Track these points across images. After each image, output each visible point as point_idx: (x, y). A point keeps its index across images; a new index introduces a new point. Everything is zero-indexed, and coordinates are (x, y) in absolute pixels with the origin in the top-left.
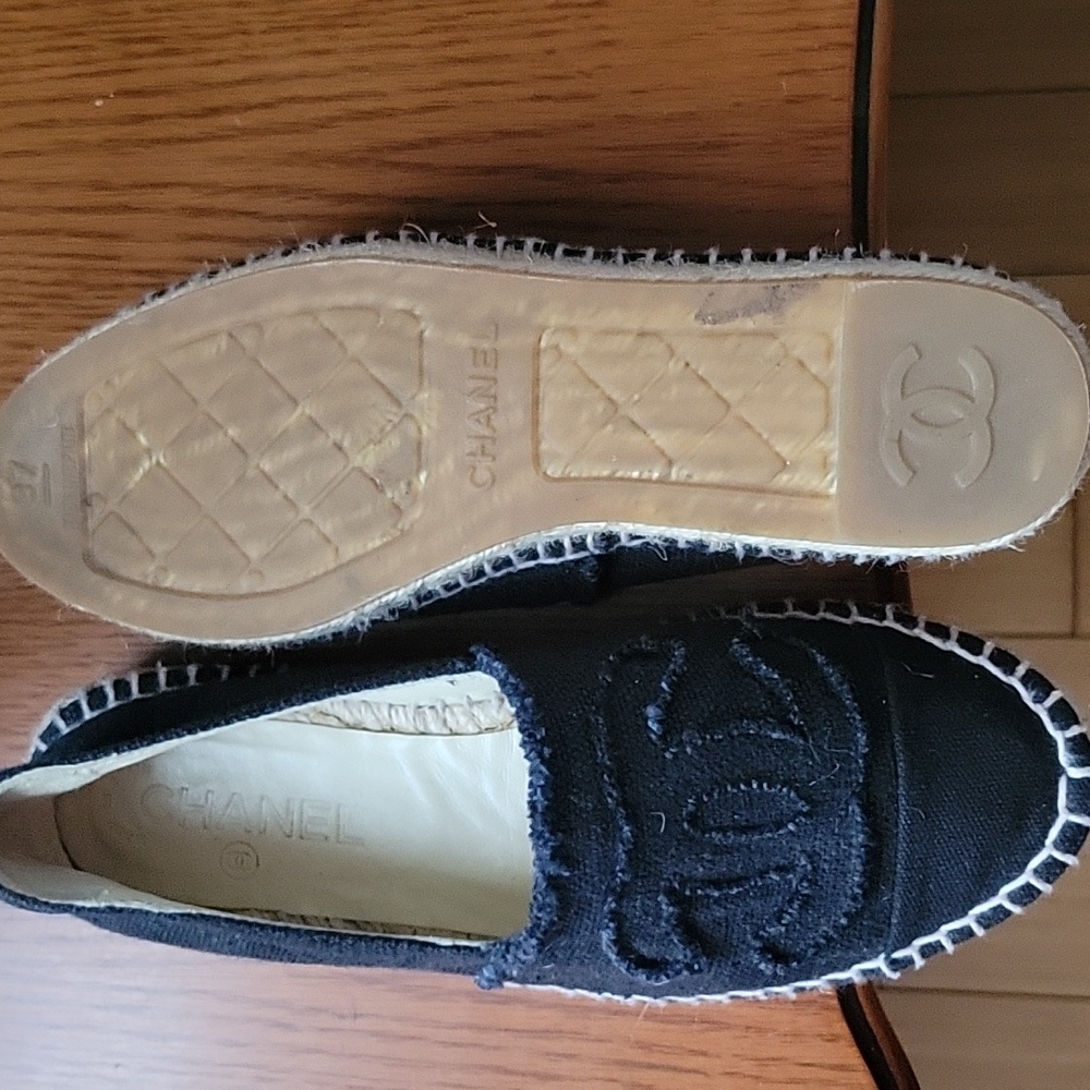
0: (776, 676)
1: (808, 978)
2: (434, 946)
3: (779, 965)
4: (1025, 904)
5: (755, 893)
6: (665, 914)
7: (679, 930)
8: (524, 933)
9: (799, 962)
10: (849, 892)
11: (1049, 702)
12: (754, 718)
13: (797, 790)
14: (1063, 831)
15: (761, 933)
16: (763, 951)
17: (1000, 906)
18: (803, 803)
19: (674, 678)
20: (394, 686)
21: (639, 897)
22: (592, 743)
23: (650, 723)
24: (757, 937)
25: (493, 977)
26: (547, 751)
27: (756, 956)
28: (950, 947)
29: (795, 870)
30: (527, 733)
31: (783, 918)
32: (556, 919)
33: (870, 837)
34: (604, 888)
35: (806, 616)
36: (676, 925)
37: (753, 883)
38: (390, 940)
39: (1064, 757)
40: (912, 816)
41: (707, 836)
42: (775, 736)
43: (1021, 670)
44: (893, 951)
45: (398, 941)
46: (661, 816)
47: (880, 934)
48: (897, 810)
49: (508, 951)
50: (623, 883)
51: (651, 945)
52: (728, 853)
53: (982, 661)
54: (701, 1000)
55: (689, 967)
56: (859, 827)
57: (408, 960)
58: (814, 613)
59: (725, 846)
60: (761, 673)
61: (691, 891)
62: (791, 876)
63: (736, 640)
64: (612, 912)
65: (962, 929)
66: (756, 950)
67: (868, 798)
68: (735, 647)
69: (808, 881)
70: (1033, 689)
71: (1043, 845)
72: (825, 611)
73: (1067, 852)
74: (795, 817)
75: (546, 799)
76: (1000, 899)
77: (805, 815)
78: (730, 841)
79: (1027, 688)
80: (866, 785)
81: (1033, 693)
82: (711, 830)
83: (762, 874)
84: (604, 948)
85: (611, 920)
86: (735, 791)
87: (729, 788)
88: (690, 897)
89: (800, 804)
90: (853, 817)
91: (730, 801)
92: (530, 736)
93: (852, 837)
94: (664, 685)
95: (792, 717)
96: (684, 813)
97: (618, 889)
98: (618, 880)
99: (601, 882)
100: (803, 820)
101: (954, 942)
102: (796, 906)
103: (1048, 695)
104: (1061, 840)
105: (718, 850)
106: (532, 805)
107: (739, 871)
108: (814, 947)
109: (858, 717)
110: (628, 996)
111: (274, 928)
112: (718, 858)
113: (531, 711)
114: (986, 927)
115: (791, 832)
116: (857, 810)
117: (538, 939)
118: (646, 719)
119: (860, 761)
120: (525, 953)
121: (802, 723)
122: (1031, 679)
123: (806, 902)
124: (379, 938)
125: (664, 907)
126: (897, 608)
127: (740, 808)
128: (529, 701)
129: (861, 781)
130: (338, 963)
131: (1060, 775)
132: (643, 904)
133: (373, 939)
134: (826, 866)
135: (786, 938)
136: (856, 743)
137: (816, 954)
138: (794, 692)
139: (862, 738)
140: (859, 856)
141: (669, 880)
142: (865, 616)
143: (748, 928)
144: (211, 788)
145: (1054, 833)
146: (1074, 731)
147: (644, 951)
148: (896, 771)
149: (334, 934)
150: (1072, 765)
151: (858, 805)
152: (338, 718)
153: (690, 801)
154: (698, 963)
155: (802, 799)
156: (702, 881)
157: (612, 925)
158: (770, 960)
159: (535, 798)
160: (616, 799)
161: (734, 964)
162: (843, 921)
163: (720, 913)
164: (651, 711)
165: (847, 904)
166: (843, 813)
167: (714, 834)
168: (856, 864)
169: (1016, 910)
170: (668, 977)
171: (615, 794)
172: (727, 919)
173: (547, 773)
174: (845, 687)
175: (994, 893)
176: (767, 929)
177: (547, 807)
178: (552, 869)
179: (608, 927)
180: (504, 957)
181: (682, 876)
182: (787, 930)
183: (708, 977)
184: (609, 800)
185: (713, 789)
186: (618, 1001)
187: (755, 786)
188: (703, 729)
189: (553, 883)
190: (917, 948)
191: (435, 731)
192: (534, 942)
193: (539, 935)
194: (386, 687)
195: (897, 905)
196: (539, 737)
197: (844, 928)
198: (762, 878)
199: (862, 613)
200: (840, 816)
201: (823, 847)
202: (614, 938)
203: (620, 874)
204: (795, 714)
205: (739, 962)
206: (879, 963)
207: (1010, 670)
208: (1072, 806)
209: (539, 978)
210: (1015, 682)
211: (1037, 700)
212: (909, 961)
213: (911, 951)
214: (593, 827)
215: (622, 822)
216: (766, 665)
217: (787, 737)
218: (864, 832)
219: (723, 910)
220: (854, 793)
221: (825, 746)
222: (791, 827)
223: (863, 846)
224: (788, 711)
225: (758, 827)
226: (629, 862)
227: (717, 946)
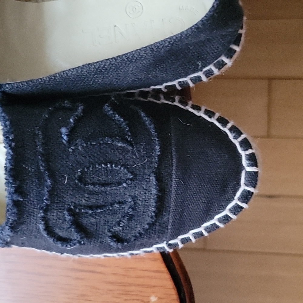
0: (122, 120)
1: (134, 250)
3: (119, 244)
4: (225, 223)
5: (109, 213)
6: (67, 219)
7: (74, 226)
9: (128, 243)
10: (150, 214)
11: (240, 139)
12: (110, 137)
13: (128, 169)
14: (242, 193)
15: (111, 229)
16: (112, 237)
17: (215, 224)
18: (130, 174)
19: (76, 117)
21: (55, 211)
22: (35, 142)
23: (63, 136)
24: (109, 231)
26: (13, 144)
27: (109, 239)
28: (193, 240)
29: (126, 203)
30: (5, 136)
31: (121, 224)
32: (16, 219)
33: (159, 191)
34: (39, 206)
35: (142, 99)
36: (72, 225)
37: (107, 208)
39: (244, 162)
40: (178, 183)
41: (87, 186)
42: (119, 145)
43: (229, 125)
44: (169, 241)
46: (65, 177)
47: (163, 233)
48: (171, 180)
50: (47, 205)
51: (63, 232)
52: (97, 195)
53: (214, 120)
55: (79, 242)
56: (155, 187)
58: (146, 98)
59: (95, 192)
60: (116, 118)
61: (79, 210)
62: (125, 206)
63: (107, 104)
64: (42, 217)
65: (199, 232)
66: (109, 236)
67: (159, 174)
68: (106, 107)
69: (132, 208)
70: (234, 133)
71: (234, 199)
72: (150, 98)
73: (244, 202)
74: (127, 180)
75: (11, 165)
76: (215, 220)
77: (131, 180)
78: (97, 189)
79: (231, 133)
80: (158, 168)
81: (234, 135)
82: (89, 184)
83: (112, 204)
84: (42, 232)
85: (42, 221)
86: (100, 167)
87: (97, 166)
88: (79, 213)
90: (152, 182)
91: (98, 172)
93: (151, 191)
94: (71, 120)
95: (127, 137)
96: (76, 176)
97: (45, 207)
98: (44, 203)
99: (38, 204)
100: (130, 182)
101: (195, 238)
102: (126, 219)
103: (240, 136)
104: (241, 197)
105: (91, 193)
106: (6, 168)
107: (101, 202)
108: (134, 237)
109: (157, 139)
112: (91, 197)
113: (9, 127)
114: (208, 232)
115: (124, 187)
116: (154, 179)
118: (61, 134)
119: (157, 158)
121: (131, 140)
122: (234, 129)
125: (66, 216)
126: (180, 98)
127: (102, 175)
128: (8, 123)
129: (156, 166)
131: (242, 170)
132: (57, 214)
134: (140, 203)
135: (123, 232)
136: (155, 150)
137: (135, 240)
139: (158, 148)
141: (69, 205)
142: (166, 100)
143: (106, 227)
145: (238, 194)
146: (250, 151)
148: (172, 163)
150: (248, 166)
151: (155, 177)
153: (79, 170)
154: (83, 241)
155: (130, 172)
156: (84, 206)
157: (42, 222)
158: (115, 241)
159: (7, 165)
160: (44, 167)
161: (101, 242)
162: (147, 227)
163: (93, 220)
164: (64, 130)
165: (149, 220)
167: (90, 186)
168: (153, 203)
169: (221, 225)
172: (96, 223)
173: (12, 154)
174: (152, 126)
175: (212, 218)
176: (114, 228)
177: (11, 169)
178: (15, 197)
179: (41, 223)
181: (75, 203)
182: (123, 229)
184: (41, 168)
185: (90, 166)
186: (59, 256)
189: (16, 204)
190: (180, 240)
192: (8, 227)
193: (10, 225)
195: (171, 221)
196: (11, 138)
197: (147, 230)
198: (112, 206)
200: (147, 181)
201: (139, 194)
202: (45, 228)
203: (45, 201)
204: (129, 136)
205: (103, 242)
206: (164, 245)
207: (225, 125)
208: (247, 183)
209: (22, 244)
210: (226, 130)
211: (235, 138)
212: (176, 245)
213: (177, 241)
214: (34, 179)
215: (46, 178)
216: (118, 115)
217: (125, 145)
218: (156, 189)
219: (94, 219)
220: (153, 171)
221: (142, 151)
222: (124, 185)
223: (156, 195)
224: (126, 135)
225: (111, 184)
226: (50, 196)
227: (93, 234)
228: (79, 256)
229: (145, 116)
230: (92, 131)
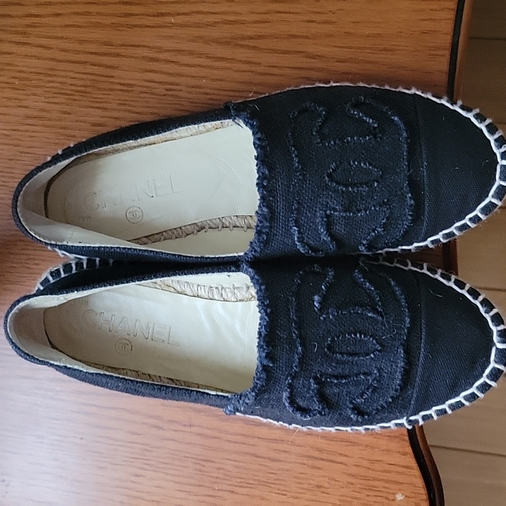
0: (373, 289)
1: (371, 424)
2: (208, 394)
3: (360, 416)
4: (471, 402)
5: (352, 383)
6: (312, 388)
7: (317, 396)
8: (249, 390)
9: (368, 416)
10: (394, 387)
11: (492, 313)
12: (361, 306)
13: (376, 340)
14: (491, 371)
15: (354, 401)
16: (353, 409)
17: (460, 401)
18: (379, 346)
19: (327, 284)
20: (203, 274)
21: (302, 379)
22: (289, 309)
23: (315, 303)
24: (351, 403)
25: (232, 410)
26: (269, 310)
27: (350, 411)
28: (435, 417)
29: (371, 375)
30: (261, 301)
31: (364, 396)
32: (264, 384)
33: (406, 364)
34: (287, 373)
35: (389, 264)
36: (316, 393)
37: (352, 379)
38: (188, 390)
39: (495, 338)
40: (426, 357)
41: (335, 355)
42: (370, 315)
43: (481, 298)
44: (410, 416)
45: (192, 391)
46: (315, 345)
47: (405, 408)
48: (419, 353)
49: (240, 398)
50: (296, 372)
51: (304, 401)
52: (343, 364)
53: (464, 292)
54: (323, 429)
55: (320, 413)
56: (402, 359)
57: (195, 399)
58: (392, 263)
59: (342, 361)
60: (367, 286)
61: (325, 379)
62: (369, 377)
63: (357, 271)
64: (289, 384)
65: (442, 410)
66: (350, 408)
67: (407, 347)
68: (356, 274)
69: (377, 381)
70: (485, 306)
71: (482, 376)
72: (396, 263)
73: (492, 380)
74: (374, 351)
75: (266, 331)
76: (461, 398)
77: (379, 351)
78: (344, 359)
79: (482, 306)
80: (407, 340)
81: (485, 309)
82: (337, 353)
83: (357, 375)
84: (284, 401)
85: (288, 388)
86: (349, 337)
87: (347, 336)
88: (324, 382)
89: (377, 346)
90: (400, 354)
91: (347, 341)
92: (262, 303)
93: (398, 363)
94: (323, 287)
95: (378, 307)
96: (326, 344)
97: (293, 374)
98: (293, 370)
99: (286, 371)
100: (378, 353)
101: (437, 415)
102: (370, 391)
103: (492, 310)
104: (490, 375)
105: (338, 362)
106: (260, 333)
107: (347, 372)
108: (375, 410)
109: (407, 310)
110: (290, 424)
111: (137, 382)
112: (338, 366)
113: (263, 292)
114: (453, 410)
115: (372, 358)
116: (402, 352)
117: (256, 393)
118: (313, 301)
119: (406, 330)
120: (249, 399)
121: (382, 310)
122: (485, 302)
123: (375, 390)
124: (183, 389)
125: (312, 384)
126: (429, 265)
127: (350, 344)
128: (263, 287)
129: (405, 338)
130: (164, 398)
131: (493, 346)
132: (303, 382)
133: (181, 389)
134: (385, 375)
135: (364, 405)
136: (405, 322)
137: (376, 413)
138: (380, 297)
139: (408, 320)
140: (401, 372)
141: (316, 373)
142: (414, 267)
143: (348, 398)
144: (114, 314)
145: (487, 371)
146: (501, 327)
147: (301, 404)
148: (421, 336)
149: (163, 386)
150: (499, 342)
151: (403, 349)
152: (174, 288)
153: (329, 339)
154: (324, 412)
155: (378, 344)
156: (330, 375)
157: (288, 390)
158: (356, 414)
159: (261, 330)
160: (297, 335)
161: (339, 414)
162: (390, 400)
163: (336, 390)
164: (316, 298)
165: (392, 393)
166: (395, 352)
167: (338, 355)
168: (398, 375)
169: (467, 403)
170: (310, 416)
171: (296, 332)
172: (339, 394)
173: (268, 320)
174: (403, 296)
175: (457, 395)
176: (356, 400)
177: (266, 335)
178: (265, 362)
179: (286, 390)
180: (238, 401)
181: (321, 372)
182: (365, 402)
183: (328, 419)
184: (294, 335)
185: (340, 336)
186: (286, 426)
187: (358, 336)
188: (338, 308)
189: (265, 368)
190: (421, 416)
191: (217, 299)
192: (254, 394)
193: (256, 391)
194: (199, 274)
195: (415, 395)
196: (266, 303)
197: (390, 403)
198: (356, 377)
199: (413, 265)
200: (394, 353)
201: (385, 366)
202: (288, 396)
203: (295, 368)
204: (379, 306)
205: (342, 413)
206: (403, 421)
207: (476, 298)
208: (497, 360)
209: (252, 412)
210: (477, 303)
211: (487, 312)
212: (417, 421)
213: (418, 417)
214: (285, 346)
215: (298, 345)
216: (369, 283)
217: (375, 316)
218: (404, 361)
219: (338, 389)
220: (401, 344)
221: (391, 322)
222: (372, 356)
223: (403, 367)
224: (376, 304)
225: (358, 354)
226: (299, 363)
227: (333, 405)
228: (309, 428)
229: (395, 286)
230: (343, 300)
